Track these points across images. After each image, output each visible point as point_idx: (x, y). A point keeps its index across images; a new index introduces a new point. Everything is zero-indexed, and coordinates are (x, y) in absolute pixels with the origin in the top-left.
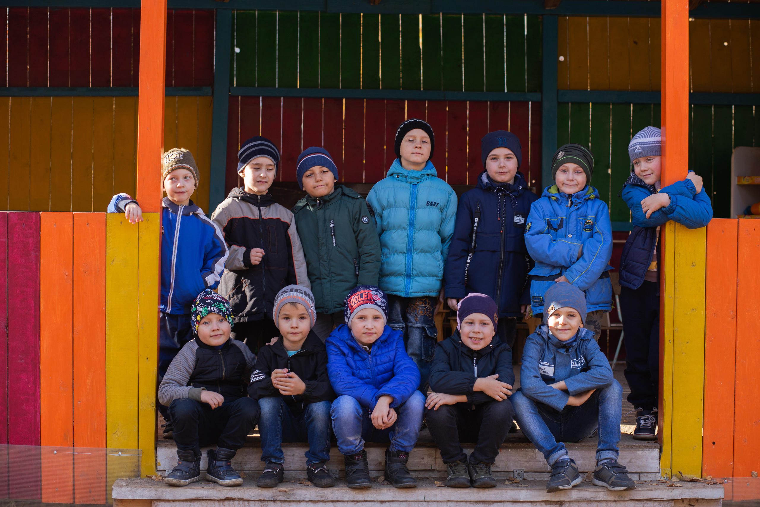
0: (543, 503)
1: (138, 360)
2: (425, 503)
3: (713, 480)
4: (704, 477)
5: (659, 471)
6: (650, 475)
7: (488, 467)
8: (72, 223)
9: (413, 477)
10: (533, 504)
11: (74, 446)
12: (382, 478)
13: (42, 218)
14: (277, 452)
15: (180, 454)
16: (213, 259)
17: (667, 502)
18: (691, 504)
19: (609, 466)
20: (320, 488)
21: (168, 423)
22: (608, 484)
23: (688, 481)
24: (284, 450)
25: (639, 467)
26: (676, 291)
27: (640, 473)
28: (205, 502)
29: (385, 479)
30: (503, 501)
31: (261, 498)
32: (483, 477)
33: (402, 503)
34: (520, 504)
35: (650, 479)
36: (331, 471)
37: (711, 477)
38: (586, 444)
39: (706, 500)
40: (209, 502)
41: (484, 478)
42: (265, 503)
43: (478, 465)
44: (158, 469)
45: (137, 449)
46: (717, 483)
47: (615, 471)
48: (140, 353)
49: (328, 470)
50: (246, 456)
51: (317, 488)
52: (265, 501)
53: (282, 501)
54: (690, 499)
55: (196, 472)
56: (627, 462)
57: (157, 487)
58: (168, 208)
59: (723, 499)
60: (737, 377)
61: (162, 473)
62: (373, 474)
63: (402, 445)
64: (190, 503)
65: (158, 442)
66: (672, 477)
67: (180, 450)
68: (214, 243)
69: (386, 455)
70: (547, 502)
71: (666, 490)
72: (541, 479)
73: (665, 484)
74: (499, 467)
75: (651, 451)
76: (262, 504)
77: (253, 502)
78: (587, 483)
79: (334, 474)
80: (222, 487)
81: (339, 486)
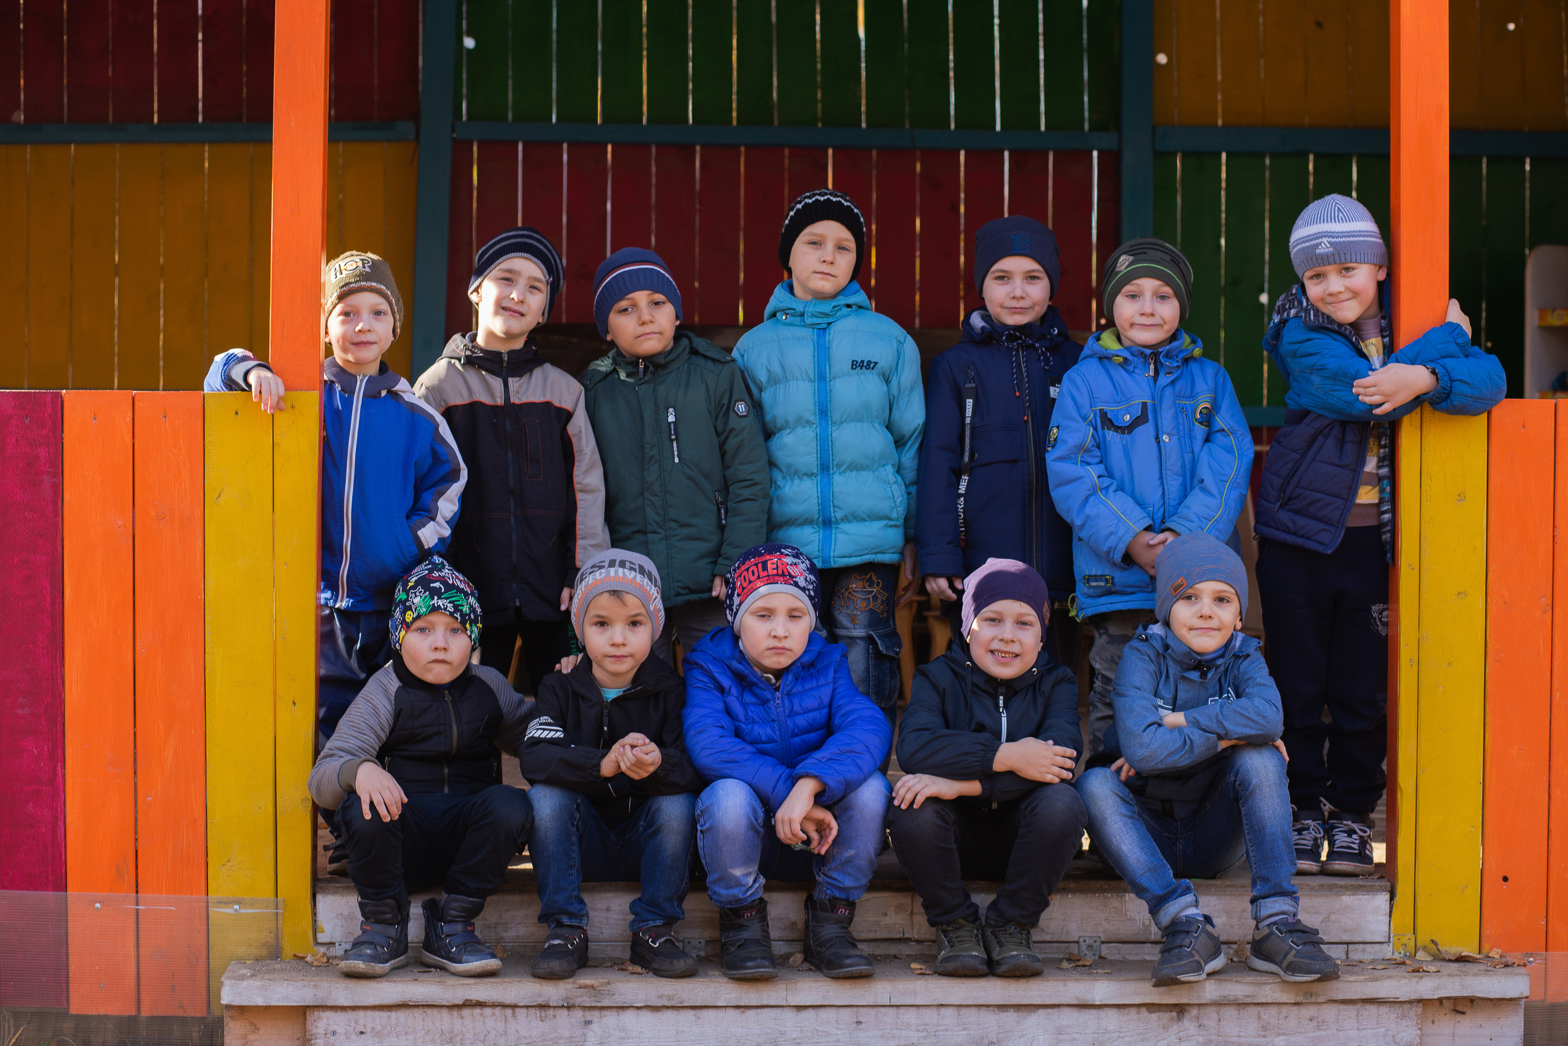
0: (1144, 1010)
1: (275, 707)
2: (891, 1010)
3: (1505, 957)
4: (1485, 951)
5: (1389, 938)
6: (1369, 948)
7: (1025, 932)
8: (130, 414)
9: (865, 954)
10: (1122, 1010)
11: (137, 892)
12: (799, 957)
13: (66, 404)
14: (573, 903)
15: (368, 909)
16: (433, 490)
17: (1406, 1006)
18: (1458, 1009)
19: (1283, 929)
20: (668, 980)
21: (339, 842)
22: (1281, 967)
23: (1450, 961)
24: (587, 898)
25: (1346, 931)
26: (1423, 553)
27: (1347, 943)
28: (420, 1010)
29: (806, 960)
30: (1058, 1006)
31: (540, 1001)
32: (1014, 953)
33: (841, 1009)
34: (1093, 1012)
35: (1369, 957)
36: (689, 942)
37: (1500, 951)
38: (1233, 883)
39: (1491, 1000)
40: (429, 1011)
41: (1017, 955)
42: (548, 1013)
43: (1004, 928)
44: (319, 941)
45: (273, 897)
46: (1514, 963)
47: (1295, 940)
48: (278, 692)
49: (683, 941)
50: (507, 911)
51: (659, 978)
52: (549, 1006)
53: (584, 1008)
54: (1456, 1000)
55: (400, 947)
56: (1321, 918)
57: (318, 978)
58: (332, 382)
59: (1527, 997)
60: (1554, 737)
61: (328, 949)
62: (779, 948)
63: (841, 885)
64: (389, 1013)
65: (318, 883)
66: (1416, 952)
67: (366, 901)
68: (434, 453)
69: (806, 908)
70: (1151, 1007)
71: (1406, 981)
72: (1138, 958)
73: (1404, 967)
74: (1047, 933)
75: (1371, 896)
76: (543, 1014)
77: (524, 1010)
78: (1238, 966)
79: (694, 948)
80: (457, 978)
81: (706, 975)
